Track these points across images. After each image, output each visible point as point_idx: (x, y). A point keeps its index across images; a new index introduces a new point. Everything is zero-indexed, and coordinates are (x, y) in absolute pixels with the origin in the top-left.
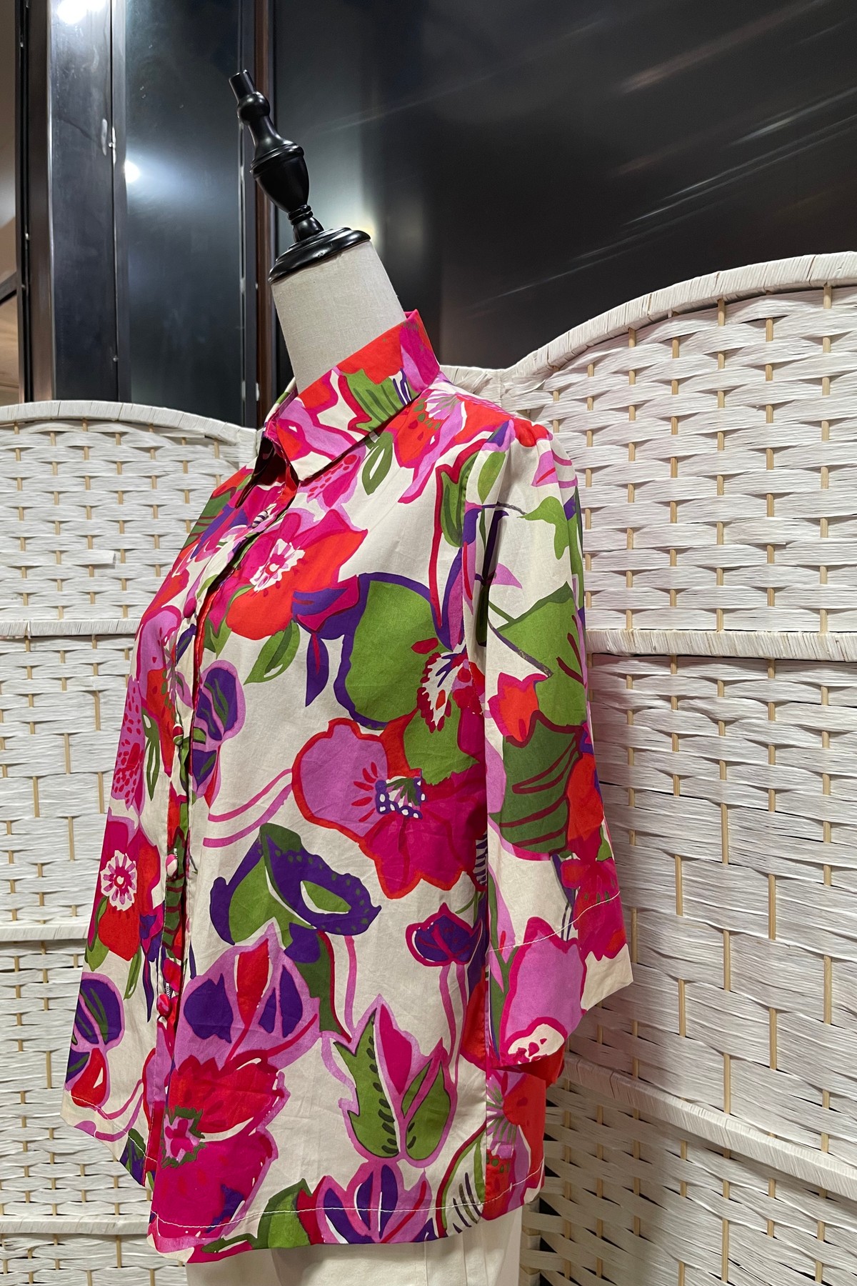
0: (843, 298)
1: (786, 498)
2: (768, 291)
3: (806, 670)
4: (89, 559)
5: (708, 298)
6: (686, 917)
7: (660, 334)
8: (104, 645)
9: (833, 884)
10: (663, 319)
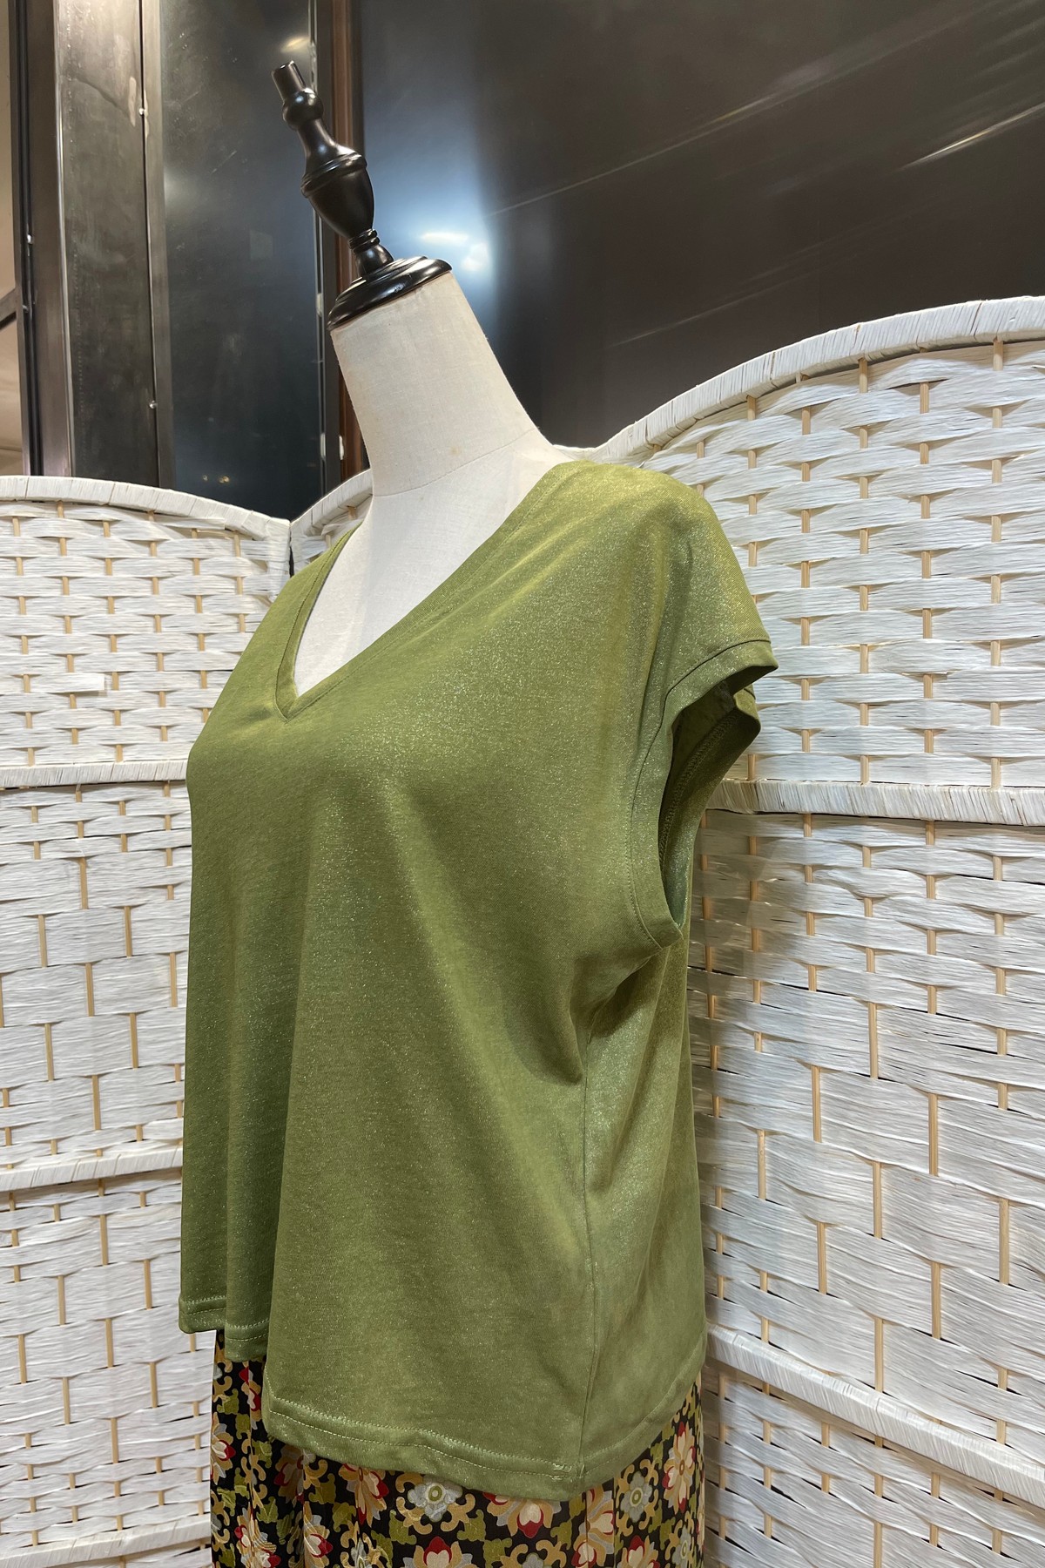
0: (1017, 356)
1: (946, 615)
2: (921, 348)
3: (974, 835)
4: (68, 685)
5: (846, 357)
6: (825, 1143)
7: (786, 403)
8: (92, 798)
9: (1010, 1108)
10: (790, 383)
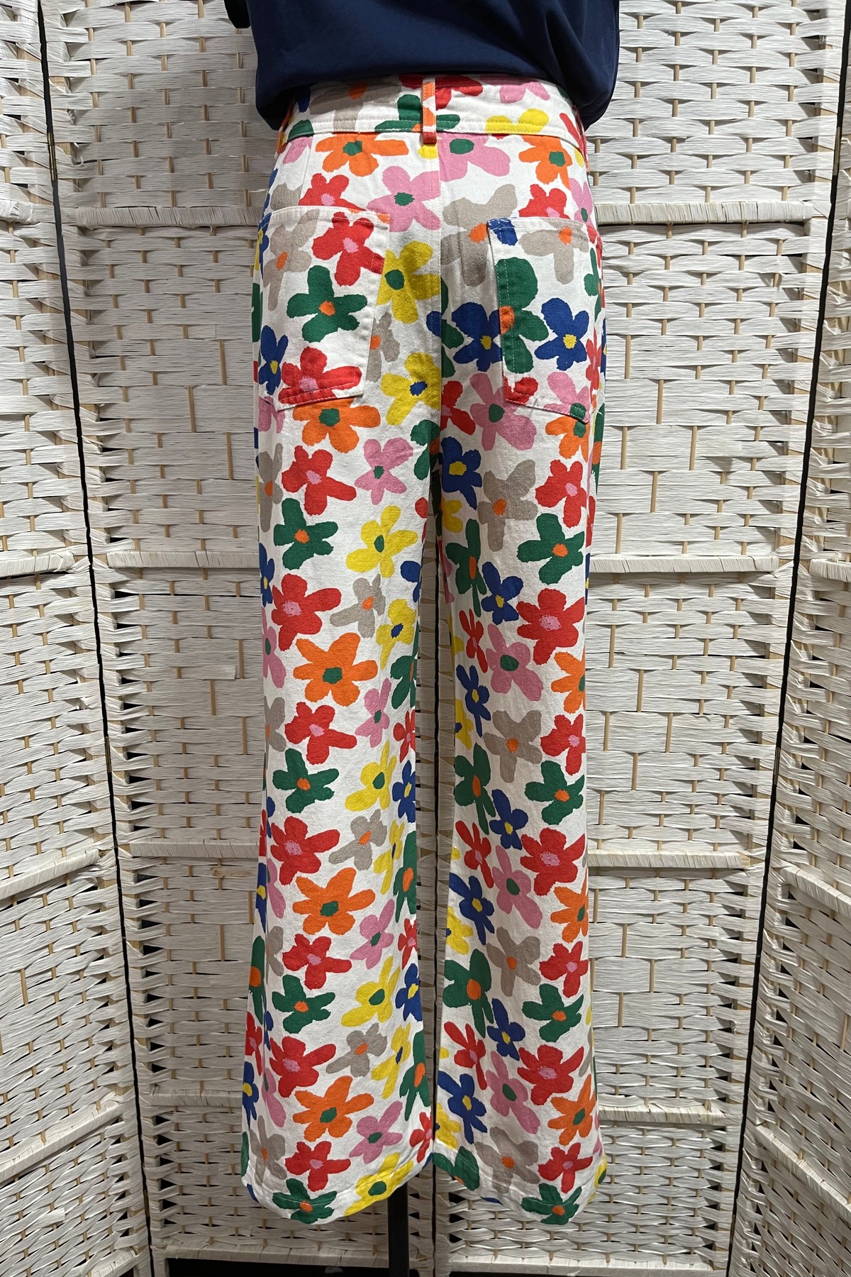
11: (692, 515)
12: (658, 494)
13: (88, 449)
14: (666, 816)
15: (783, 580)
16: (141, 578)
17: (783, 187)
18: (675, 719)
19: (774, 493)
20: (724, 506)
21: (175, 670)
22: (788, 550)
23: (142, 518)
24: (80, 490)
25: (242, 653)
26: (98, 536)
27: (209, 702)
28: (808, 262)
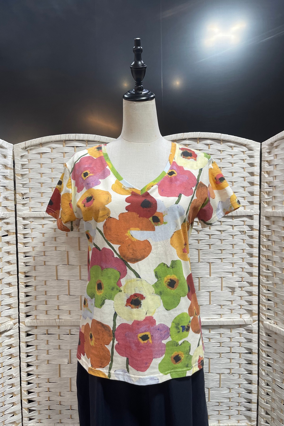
11: (223, 305)
12: (211, 298)
13: (21, 287)
14: (221, 410)
15: (255, 327)
16: (36, 328)
17: (244, 206)
18: (222, 375)
19: (250, 298)
20: (233, 302)
21: (47, 361)
22: (256, 317)
23: (38, 308)
24: (17, 300)
25: (70, 354)
26: (22, 316)
27: (58, 372)
28: (254, 228)
